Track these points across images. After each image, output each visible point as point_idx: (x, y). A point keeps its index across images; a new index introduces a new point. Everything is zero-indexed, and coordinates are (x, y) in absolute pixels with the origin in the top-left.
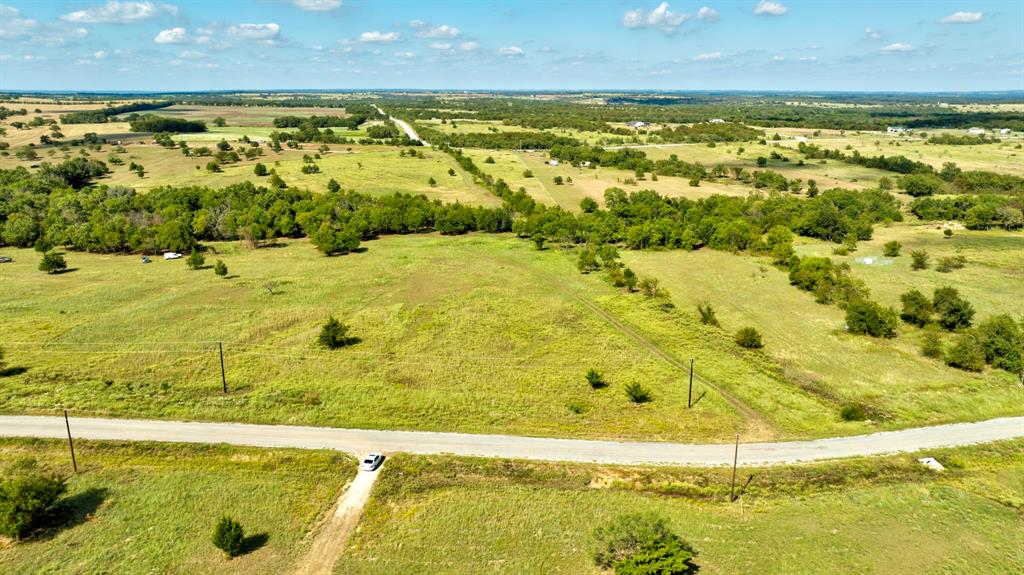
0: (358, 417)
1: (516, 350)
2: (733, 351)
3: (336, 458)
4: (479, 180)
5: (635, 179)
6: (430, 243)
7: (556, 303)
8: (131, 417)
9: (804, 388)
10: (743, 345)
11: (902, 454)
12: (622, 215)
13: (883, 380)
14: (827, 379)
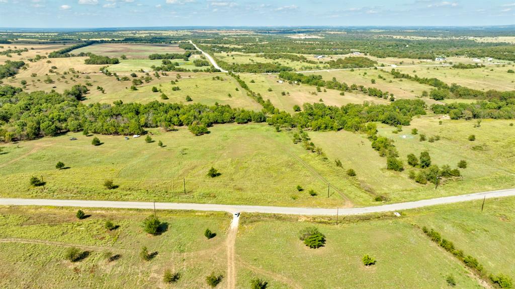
0: (229, 201)
1: (273, 177)
2: (345, 177)
3: (226, 214)
4: (249, 93)
5: (316, 91)
6: (234, 128)
7: (285, 158)
8: (161, 202)
9: (366, 190)
10: (349, 175)
11: (390, 212)
12: (310, 115)
13: (392, 188)
14: (374, 187)
